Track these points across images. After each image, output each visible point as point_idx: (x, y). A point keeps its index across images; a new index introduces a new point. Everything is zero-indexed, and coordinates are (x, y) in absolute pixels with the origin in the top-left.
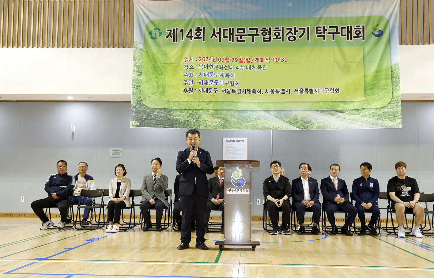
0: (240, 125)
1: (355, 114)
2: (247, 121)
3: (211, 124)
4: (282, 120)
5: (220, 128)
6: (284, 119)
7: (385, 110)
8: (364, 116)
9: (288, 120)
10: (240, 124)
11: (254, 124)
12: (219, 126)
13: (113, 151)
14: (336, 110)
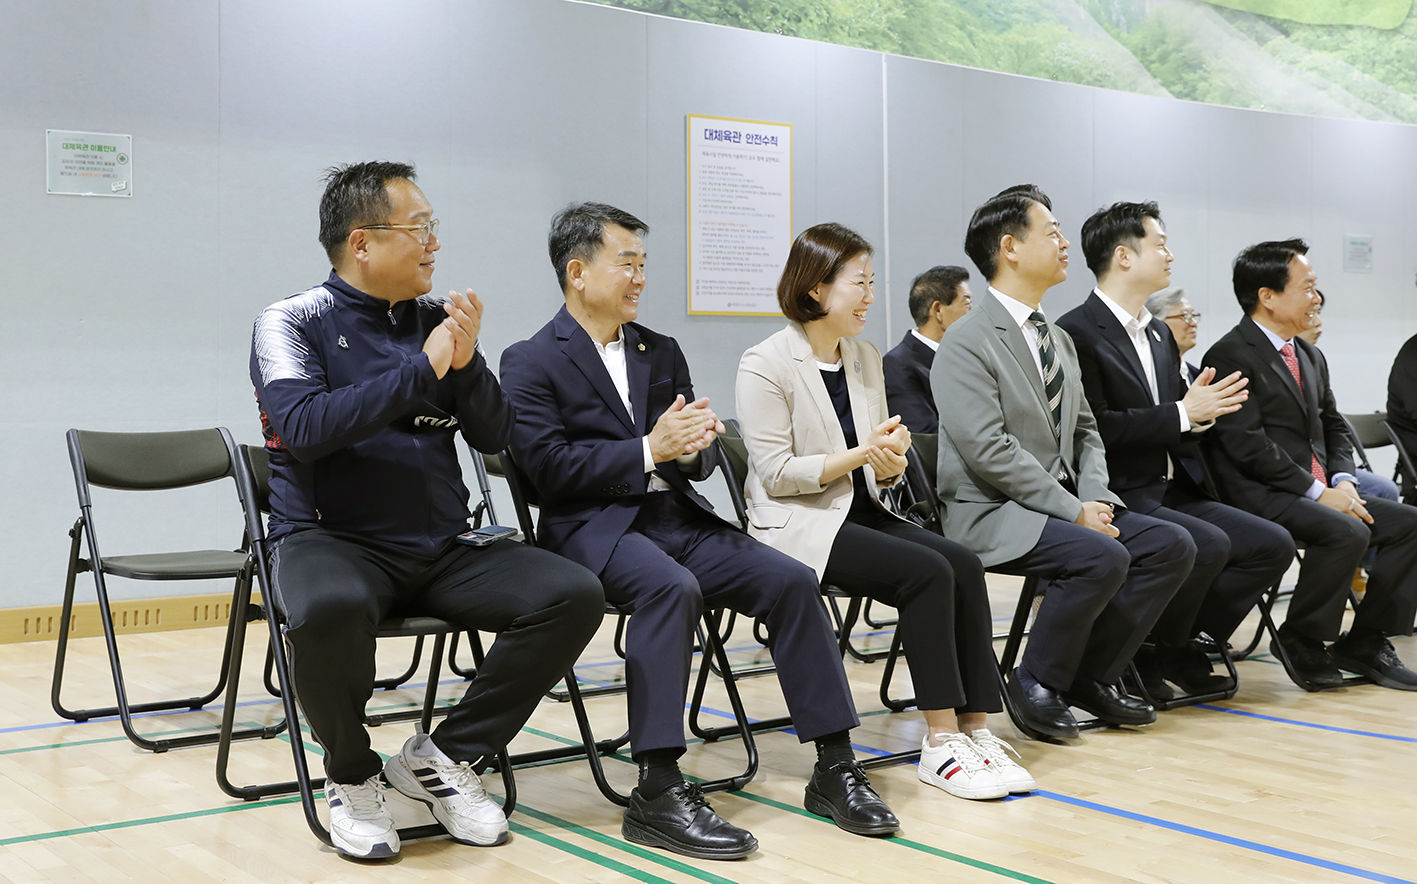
0: (967, 42)
1: (1325, 48)
2: (996, 22)
3: (849, 14)
4: (1117, 37)
5: (888, 45)
6: (1124, 35)
7: (1400, 42)
8: (1353, 61)
9: (1137, 38)
10: (970, 35)
11: (1023, 41)
12: (884, 35)
13: (67, 146)
14: (1270, 18)
